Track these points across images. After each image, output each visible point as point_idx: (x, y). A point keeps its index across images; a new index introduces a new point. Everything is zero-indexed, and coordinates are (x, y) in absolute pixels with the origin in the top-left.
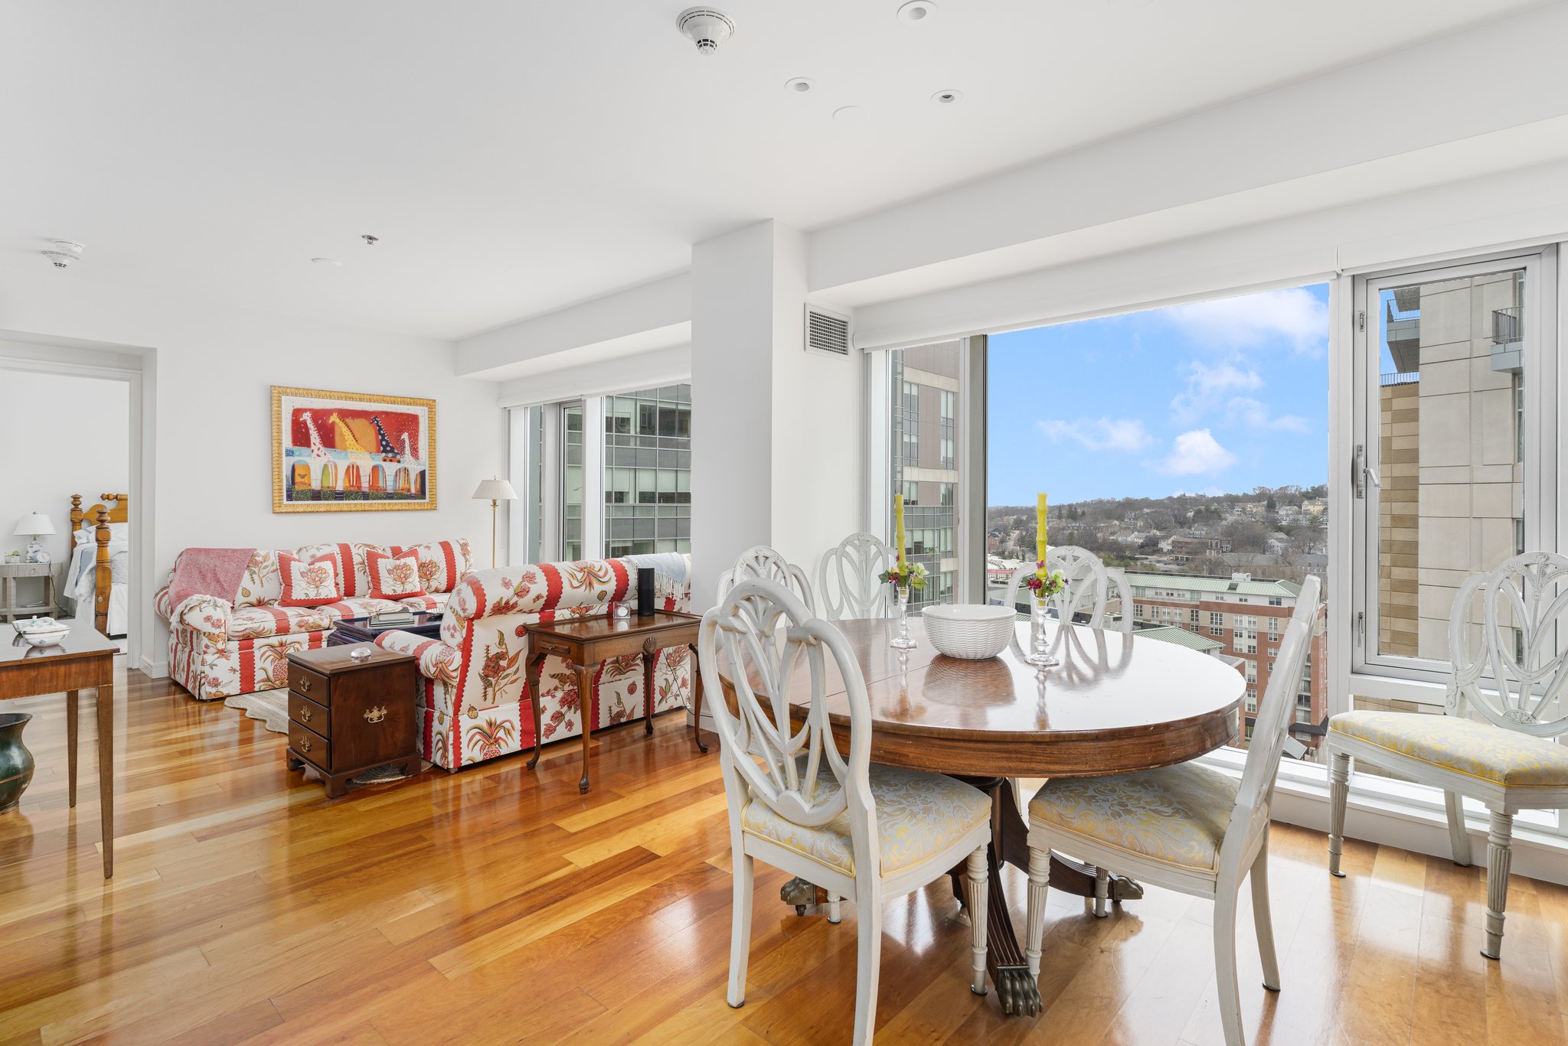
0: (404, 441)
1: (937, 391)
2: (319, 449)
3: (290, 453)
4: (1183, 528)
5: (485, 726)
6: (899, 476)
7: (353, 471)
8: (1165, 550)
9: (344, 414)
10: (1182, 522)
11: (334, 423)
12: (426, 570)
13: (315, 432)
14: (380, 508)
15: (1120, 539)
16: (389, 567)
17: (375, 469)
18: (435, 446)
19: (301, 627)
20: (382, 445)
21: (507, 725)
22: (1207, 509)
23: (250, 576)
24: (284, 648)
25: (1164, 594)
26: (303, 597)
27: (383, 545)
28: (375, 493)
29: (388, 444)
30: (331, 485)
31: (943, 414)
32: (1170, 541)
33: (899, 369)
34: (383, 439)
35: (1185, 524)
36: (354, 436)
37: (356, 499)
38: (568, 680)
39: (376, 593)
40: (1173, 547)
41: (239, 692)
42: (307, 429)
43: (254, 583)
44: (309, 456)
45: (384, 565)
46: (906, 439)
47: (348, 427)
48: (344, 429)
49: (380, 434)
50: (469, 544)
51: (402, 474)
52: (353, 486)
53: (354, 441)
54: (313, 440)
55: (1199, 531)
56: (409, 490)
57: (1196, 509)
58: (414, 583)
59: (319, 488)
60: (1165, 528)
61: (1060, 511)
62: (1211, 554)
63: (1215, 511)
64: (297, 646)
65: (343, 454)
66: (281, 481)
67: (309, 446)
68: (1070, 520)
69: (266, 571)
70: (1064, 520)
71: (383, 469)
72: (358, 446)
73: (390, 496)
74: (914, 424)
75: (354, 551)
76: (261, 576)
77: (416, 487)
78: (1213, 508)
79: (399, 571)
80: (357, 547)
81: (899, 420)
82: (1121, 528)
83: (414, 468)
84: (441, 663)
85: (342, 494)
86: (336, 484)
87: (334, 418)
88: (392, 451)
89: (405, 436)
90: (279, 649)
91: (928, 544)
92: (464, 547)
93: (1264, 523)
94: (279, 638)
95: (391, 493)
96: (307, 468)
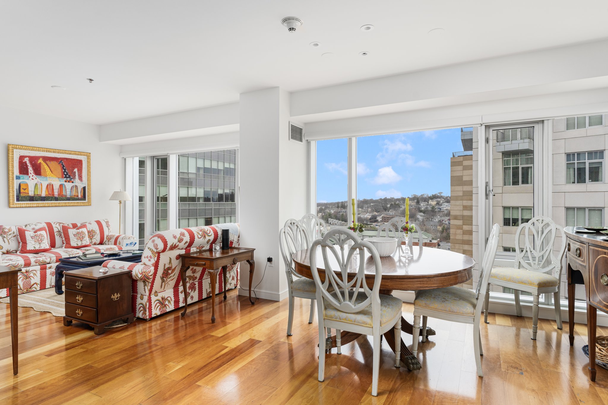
0: (75, 172)
2: (33, 176)
3: (18, 178)
5: (160, 299)
7: (50, 187)
8: (379, 221)
9: (46, 159)
10: (386, 209)
11: (40, 163)
12: (91, 234)
13: (31, 168)
14: (64, 205)
15: (362, 216)
16: (74, 233)
17: (61, 186)
18: (90, 175)
19: (36, 263)
20: (64, 174)
21: (169, 299)
22: (395, 204)
23: (2, 239)
24: (28, 273)
26: (33, 249)
27: (68, 222)
28: (61, 198)
29: (67, 174)
30: (39, 194)
32: (381, 217)
34: (65, 171)
35: (386, 210)
36: (50, 170)
37: (51, 200)
38: (192, 278)
39: (68, 245)
41: (6, 296)
42: (27, 166)
43: (5, 242)
44: (28, 179)
45: (72, 232)
47: (47, 165)
48: (46, 166)
49: (63, 169)
50: (109, 222)
51: (74, 188)
52: (50, 194)
53: (51, 172)
54: (30, 172)
56: (78, 196)
57: (391, 203)
58: (86, 241)
59: (33, 195)
60: (379, 211)
61: (338, 205)
63: (398, 204)
64: (34, 272)
65: (45, 178)
66: (14, 192)
67: (28, 174)
68: (342, 208)
69: (10, 236)
70: (340, 208)
71: (65, 186)
72: (52, 175)
73: (68, 199)
75: (54, 226)
76: (8, 239)
77: (81, 195)
78: (397, 203)
79: (79, 235)
80: (55, 224)
82: (362, 212)
83: (80, 186)
84: (144, 272)
85: (45, 198)
86: (41, 193)
87: (40, 161)
88: (69, 177)
89: (76, 170)
90: (25, 274)
92: (107, 223)
93: (415, 209)
94: (25, 268)
95: (69, 198)
96: (27, 185)
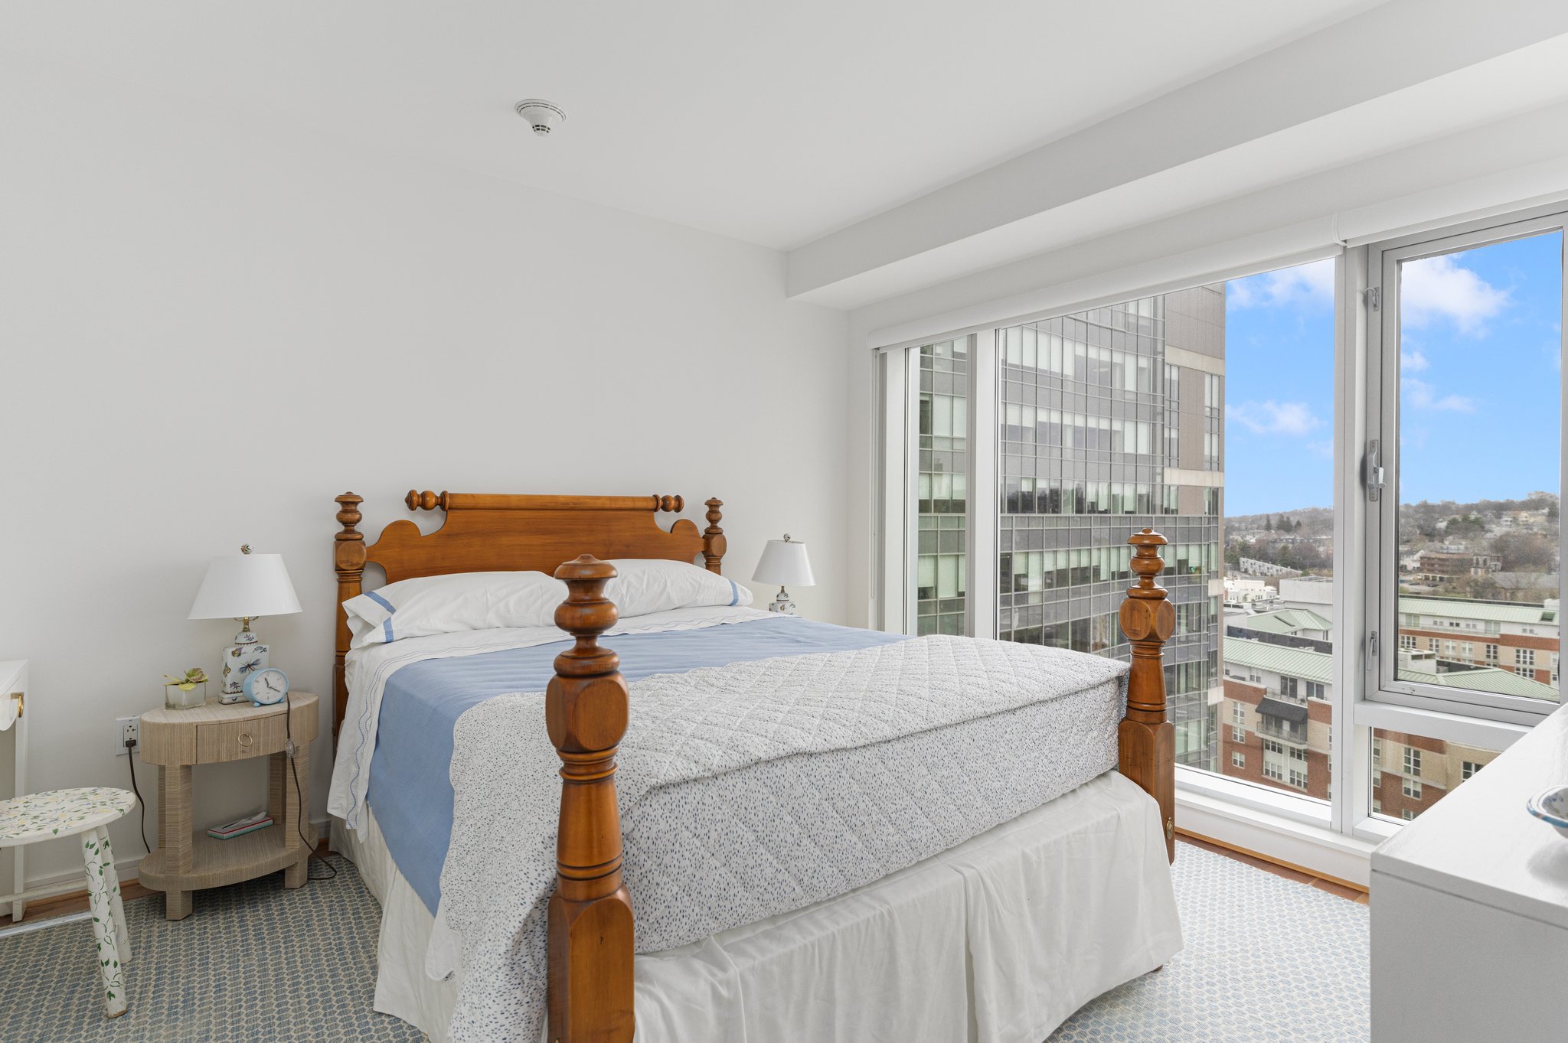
1: (1199, 374)
4: (1433, 541)
6: (1158, 479)
25: (1446, 623)
31: (1207, 403)
33: (1160, 348)
40: (1421, 564)
46: (1166, 435)
55: (1455, 546)
62: (1478, 574)
74: (1174, 415)
81: (1159, 410)
91: (1193, 563)
